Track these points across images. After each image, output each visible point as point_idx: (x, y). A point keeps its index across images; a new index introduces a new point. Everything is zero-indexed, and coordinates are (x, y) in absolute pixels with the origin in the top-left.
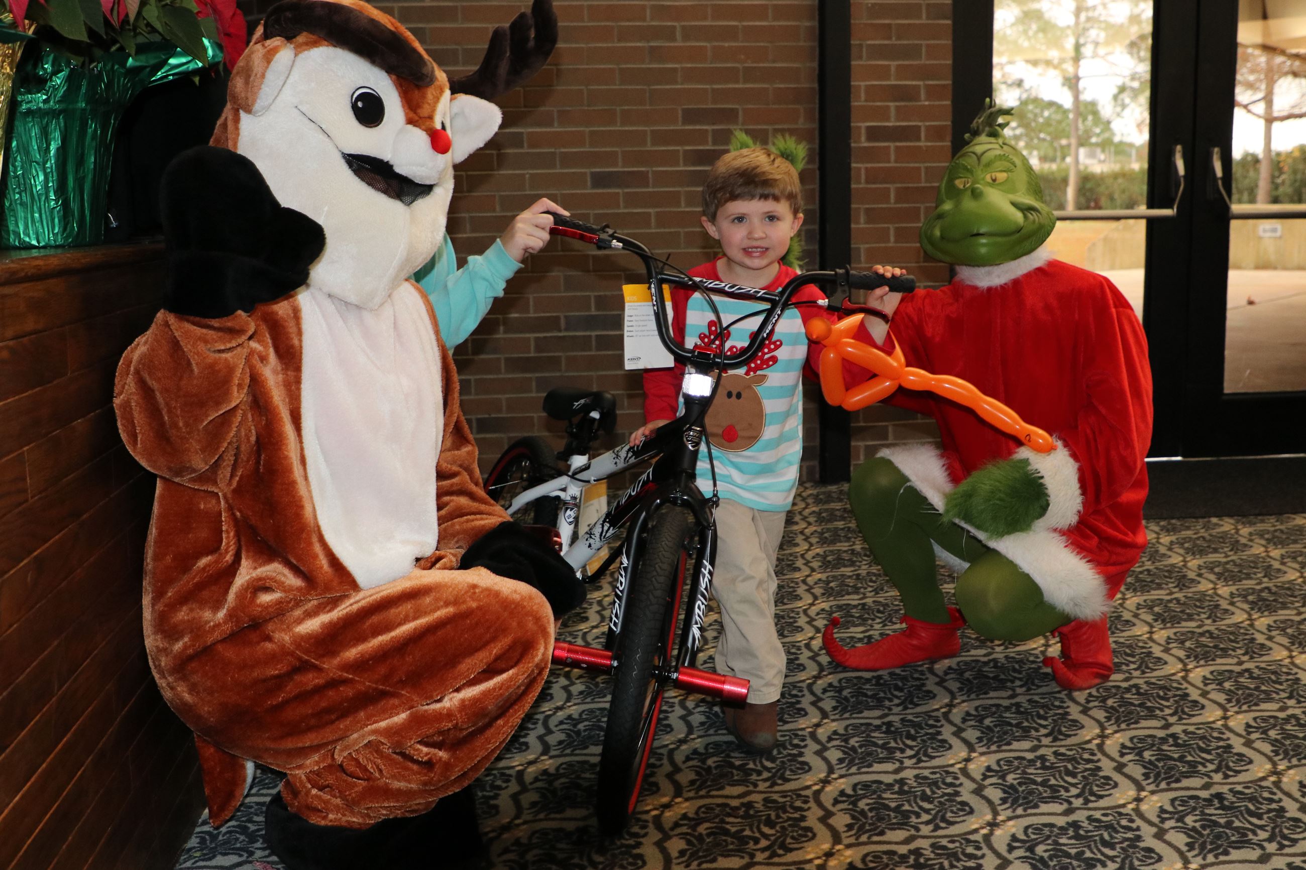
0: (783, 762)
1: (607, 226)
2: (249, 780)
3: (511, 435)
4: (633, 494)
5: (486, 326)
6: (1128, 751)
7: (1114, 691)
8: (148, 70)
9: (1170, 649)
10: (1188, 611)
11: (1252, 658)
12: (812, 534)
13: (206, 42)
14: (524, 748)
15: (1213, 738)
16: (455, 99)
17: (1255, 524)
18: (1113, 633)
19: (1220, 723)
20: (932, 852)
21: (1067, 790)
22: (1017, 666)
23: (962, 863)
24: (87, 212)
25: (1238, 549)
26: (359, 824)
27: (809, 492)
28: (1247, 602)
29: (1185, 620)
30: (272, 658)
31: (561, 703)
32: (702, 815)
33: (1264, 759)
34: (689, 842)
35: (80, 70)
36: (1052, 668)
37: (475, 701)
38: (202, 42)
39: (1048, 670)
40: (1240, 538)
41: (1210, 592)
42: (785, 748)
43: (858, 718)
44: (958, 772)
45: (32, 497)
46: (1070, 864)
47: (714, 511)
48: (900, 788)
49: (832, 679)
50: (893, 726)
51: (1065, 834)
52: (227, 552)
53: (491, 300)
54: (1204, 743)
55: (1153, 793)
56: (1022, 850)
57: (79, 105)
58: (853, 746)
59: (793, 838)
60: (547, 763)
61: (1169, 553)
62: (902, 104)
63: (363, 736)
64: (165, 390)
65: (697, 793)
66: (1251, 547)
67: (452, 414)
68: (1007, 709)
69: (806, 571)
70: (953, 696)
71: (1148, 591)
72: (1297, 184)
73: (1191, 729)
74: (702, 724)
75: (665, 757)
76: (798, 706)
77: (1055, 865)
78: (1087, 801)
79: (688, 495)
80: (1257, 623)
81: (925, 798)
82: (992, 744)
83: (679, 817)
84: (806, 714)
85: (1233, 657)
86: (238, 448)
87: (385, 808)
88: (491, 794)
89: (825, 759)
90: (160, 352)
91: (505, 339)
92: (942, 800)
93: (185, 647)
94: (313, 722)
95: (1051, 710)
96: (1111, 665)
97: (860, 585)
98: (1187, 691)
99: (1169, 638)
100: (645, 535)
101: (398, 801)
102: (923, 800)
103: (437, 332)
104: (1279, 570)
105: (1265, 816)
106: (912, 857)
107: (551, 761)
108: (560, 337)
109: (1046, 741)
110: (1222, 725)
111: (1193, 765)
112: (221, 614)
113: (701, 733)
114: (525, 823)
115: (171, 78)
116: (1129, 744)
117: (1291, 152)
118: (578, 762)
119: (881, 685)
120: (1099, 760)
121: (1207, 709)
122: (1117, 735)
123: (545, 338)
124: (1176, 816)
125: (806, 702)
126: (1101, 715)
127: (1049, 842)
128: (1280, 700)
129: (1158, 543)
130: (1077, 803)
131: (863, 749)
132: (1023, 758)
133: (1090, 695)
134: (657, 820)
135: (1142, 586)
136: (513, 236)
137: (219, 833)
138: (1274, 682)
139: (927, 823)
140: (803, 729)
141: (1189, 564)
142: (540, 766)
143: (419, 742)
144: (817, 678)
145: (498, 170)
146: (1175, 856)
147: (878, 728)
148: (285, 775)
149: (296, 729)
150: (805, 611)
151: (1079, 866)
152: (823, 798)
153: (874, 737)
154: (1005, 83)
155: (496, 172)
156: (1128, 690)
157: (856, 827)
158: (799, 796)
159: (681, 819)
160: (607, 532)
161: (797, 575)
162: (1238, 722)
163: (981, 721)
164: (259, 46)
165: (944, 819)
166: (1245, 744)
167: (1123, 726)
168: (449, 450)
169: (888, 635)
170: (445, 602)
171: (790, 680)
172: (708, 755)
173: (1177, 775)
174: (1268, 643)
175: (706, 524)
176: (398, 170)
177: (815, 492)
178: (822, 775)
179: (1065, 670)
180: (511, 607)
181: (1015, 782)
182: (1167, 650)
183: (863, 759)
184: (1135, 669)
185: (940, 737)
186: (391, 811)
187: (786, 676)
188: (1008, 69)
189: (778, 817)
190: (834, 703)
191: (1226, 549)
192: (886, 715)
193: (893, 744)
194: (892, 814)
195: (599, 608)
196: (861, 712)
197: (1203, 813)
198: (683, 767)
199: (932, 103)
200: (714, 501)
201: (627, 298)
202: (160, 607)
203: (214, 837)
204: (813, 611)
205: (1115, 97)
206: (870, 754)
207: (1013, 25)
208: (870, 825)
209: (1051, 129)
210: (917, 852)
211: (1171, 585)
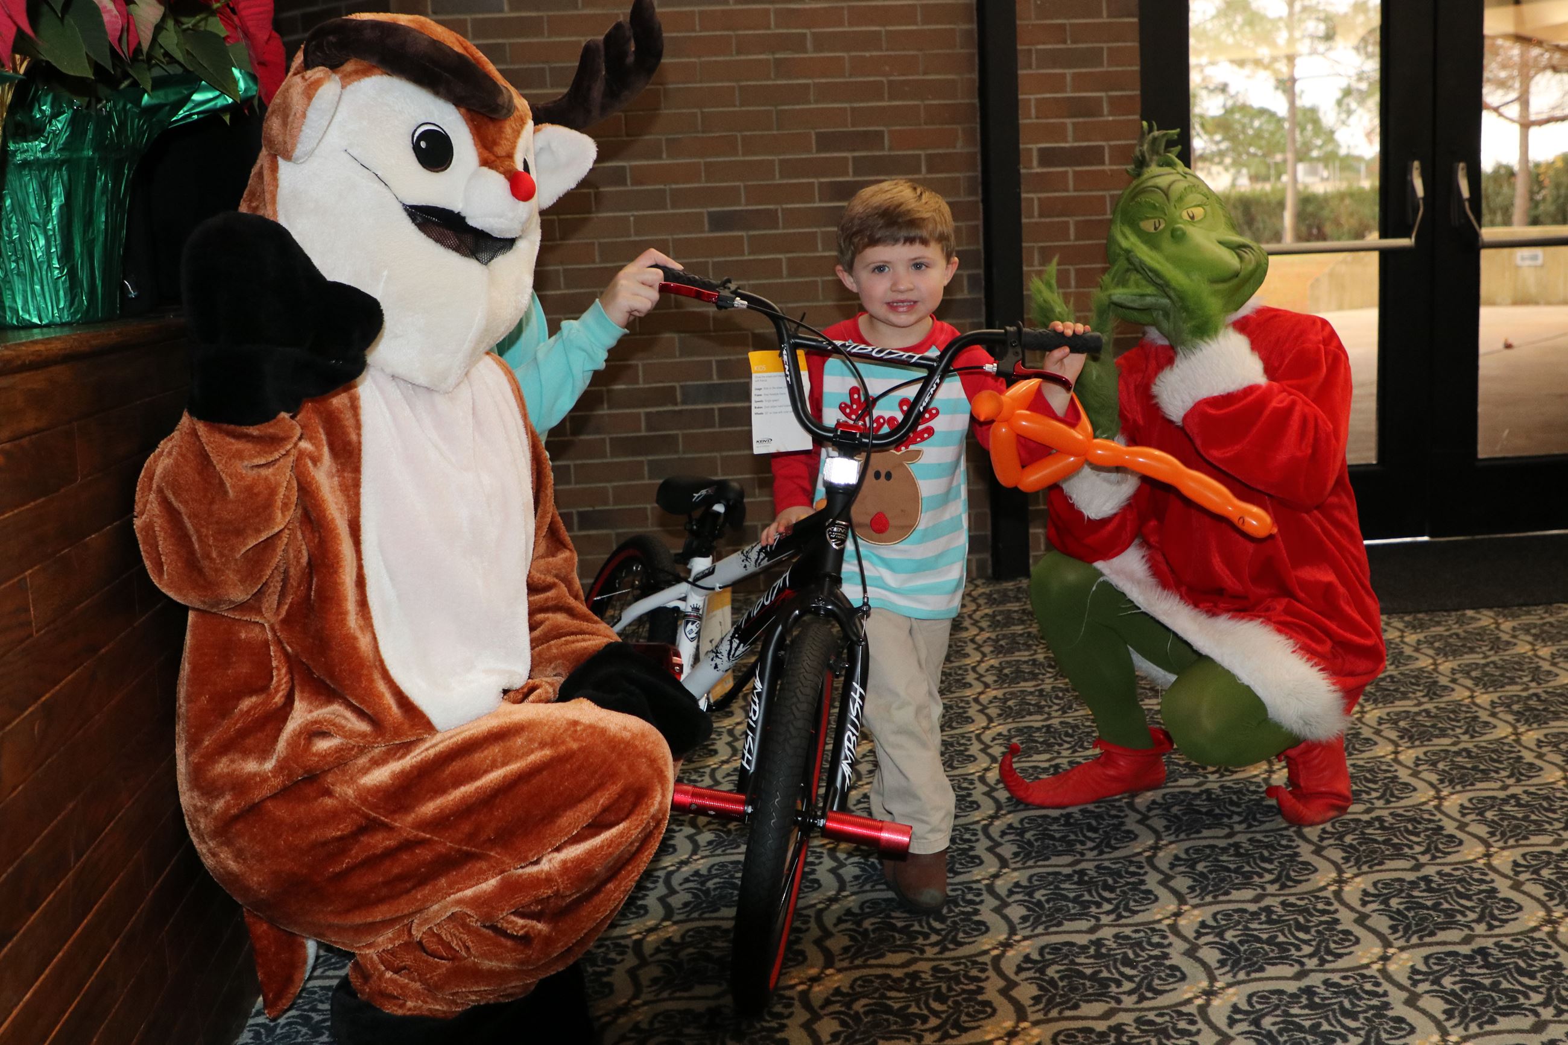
0: (954, 923)
1: (729, 281)
2: (311, 961)
3: (620, 531)
4: (766, 603)
5: (587, 401)
6: (1371, 899)
7: (1352, 825)
8: (168, 108)
9: (1420, 772)
10: (1440, 725)
11: (1519, 780)
12: (985, 642)
13: (236, 72)
14: (642, 912)
15: (1474, 880)
16: (539, 130)
17: (1518, 616)
18: (1350, 754)
19: (1482, 861)
20: (1137, 1028)
21: (1299, 949)
22: (1234, 798)
23: (1173, 1041)
24: (98, 282)
25: (1498, 648)
26: (444, 1012)
27: (980, 590)
28: (1512, 712)
29: (1437, 737)
30: (334, 816)
31: (686, 856)
32: (858, 989)
33: (1536, 905)
34: (843, 1023)
35: (85, 111)
36: (1277, 799)
37: (578, 862)
38: (232, 73)
39: (1273, 802)
40: (1501, 635)
41: (1467, 701)
42: (957, 905)
43: (1044, 866)
44: (1165, 928)
45: (37, 632)
46: (1304, 1039)
47: (864, 622)
48: (1096, 950)
49: (1012, 819)
50: (1086, 874)
51: (1297, 1003)
52: (277, 691)
53: (590, 374)
54: (1463, 887)
55: (1402, 949)
56: (1246, 1024)
57: (85, 153)
58: (1039, 901)
59: (968, 1014)
60: (671, 929)
61: (1416, 655)
62: (1081, 120)
63: (446, 908)
64: (194, 516)
65: (851, 962)
66: (1515, 644)
67: (545, 513)
68: (1224, 850)
69: (978, 687)
70: (1158, 837)
71: (1392, 702)
72: (1561, 200)
73: (1447, 869)
74: (856, 878)
75: (812, 920)
76: (971, 853)
77: (1286, 1042)
78: (1323, 962)
79: (833, 604)
80: (1524, 738)
81: (1127, 962)
82: (1207, 894)
83: (831, 991)
84: (982, 862)
85: (1495, 780)
86: (286, 572)
87: (475, 993)
88: (604, 969)
89: (1006, 918)
90: (187, 469)
91: (609, 415)
92: (1148, 964)
93: (228, 807)
94: (384, 891)
95: (1276, 850)
96: (1347, 793)
97: (1043, 703)
98: (1440, 824)
99: (1418, 759)
100: (783, 653)
101: (489, 985)
102: (1124, 964)
103: (525, 416)
104: (1549, 673)
105: (1539, 975)
106: (1113, 1035)
107: (675, 927)
108: (674, 412)
109: (1271, 889)
110: (1485, 864)
111: (1450, 914)
112: (269, 765)
113: (855, 889)
114: (645, 1003)
115: (195, 117)
116: (1372, 890)
117: (1553, 163)
118: (708, 928)
119: (1070, 824)
120: (1336, 911)
121: (1466, 844)
122: (1358, 880)
123: (658, 413)
124: (1431, 977)
125: (981, 847)
126: (1337, 855)
127: (1279, 1012)
128: (1554, 832)
129: (1403, 642)
130: (1312, 963)
131: (1051, 905)
132: (1245, 911)
133: (1324, 831)
134: (804, 997)
135: (1386, 697)
136: (614, 296)
137: (276, 1026)
138: (1546, 810)
139: (1130, 993)
140: (978, 881)
141: (1441, 668)
142: (663, 934)
143: (512, 913)
144: (994, 817)
145: (598, 211)
146: (1431, 1026)
147: (1069, 877)
148: (353, 955)
149: (363, 901)
150: (978, 737)
151: (1315, 1042)
152: (1004, 965)
153: (1064, 889)
154: (1206, 88)
155: (593, 215)
156: (1369, 824)
157: (1044, 1000)
158: (975, 963)
159: (833, 995)
160: (736, 649)
161: (968, 692)
162: (1503, 860)
163: (1193, 867)
164: (298, 79)
165: (1150, 988)
166: (1512, 887)
167: (1365, 868)
168: (542, 557)
169: (1079, 763)
170: (540, 744)
171: (962, 821)
172: (865, 916)
173: (1432, 926)
174: (1538, 762)
175: (855, 639)
176: (471, 222)
177: (987, 590)
178: (1002, 937)
179: (1294, 800)
180: (621, 748)
181: (1236, 940)
182: (1415, 774)
183: (1051, 916)
184: (1378, 798)
185: (1143, 887)
186: (481, 996)
187: (956, 817)
188: (1209, 71)
189: (950, 989)
190: (1015, 849)
191: (1484, 649)
192: (1077, 862)
193: (1087, 897)
194: (1088, 983)
195: (730, 739)
196: (1048, 859)
197: (1463, 973)
198: (834, 930)
199: (1117, 118)
200: (865, 611)
201: (754, 367)
202: (195, 758)
203: (270, 1031)
204: (987, 737)
205: (1339, 103)
206: (1059, 910)
207: (1213, 18)
208: (1061, 996)
209: (1263, 143)
210: (1119, 1029)
211: (1419, 694)
